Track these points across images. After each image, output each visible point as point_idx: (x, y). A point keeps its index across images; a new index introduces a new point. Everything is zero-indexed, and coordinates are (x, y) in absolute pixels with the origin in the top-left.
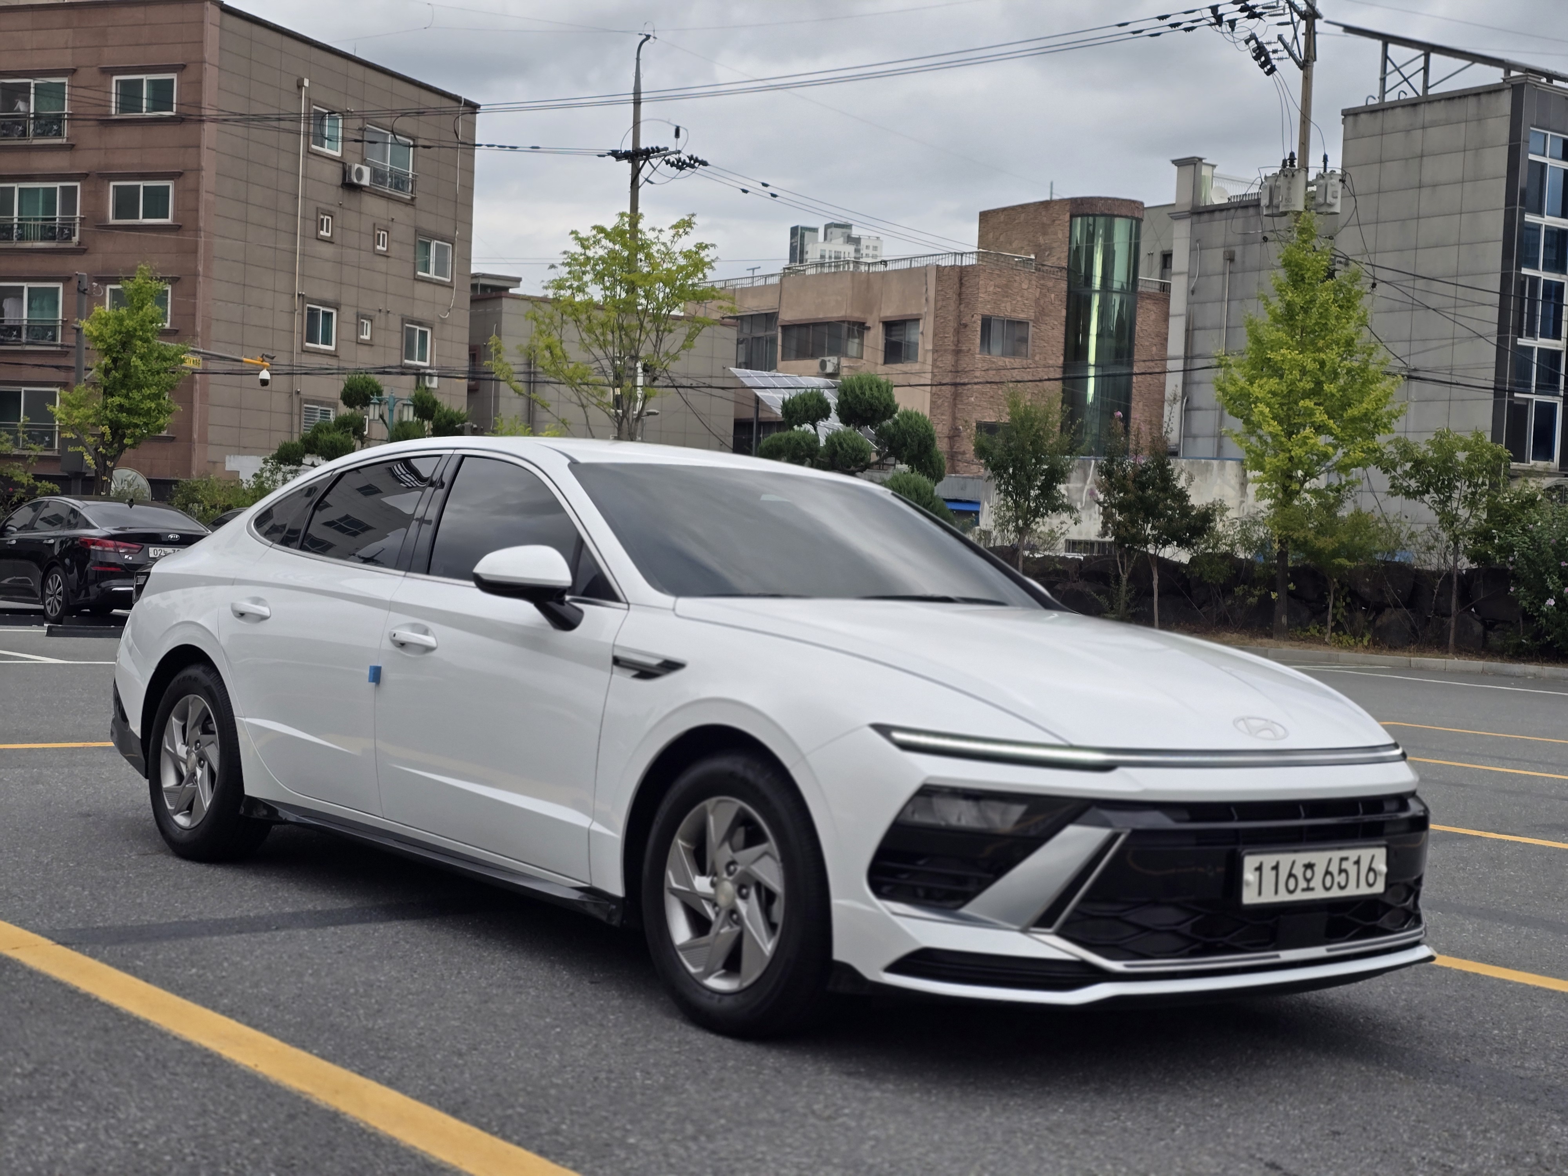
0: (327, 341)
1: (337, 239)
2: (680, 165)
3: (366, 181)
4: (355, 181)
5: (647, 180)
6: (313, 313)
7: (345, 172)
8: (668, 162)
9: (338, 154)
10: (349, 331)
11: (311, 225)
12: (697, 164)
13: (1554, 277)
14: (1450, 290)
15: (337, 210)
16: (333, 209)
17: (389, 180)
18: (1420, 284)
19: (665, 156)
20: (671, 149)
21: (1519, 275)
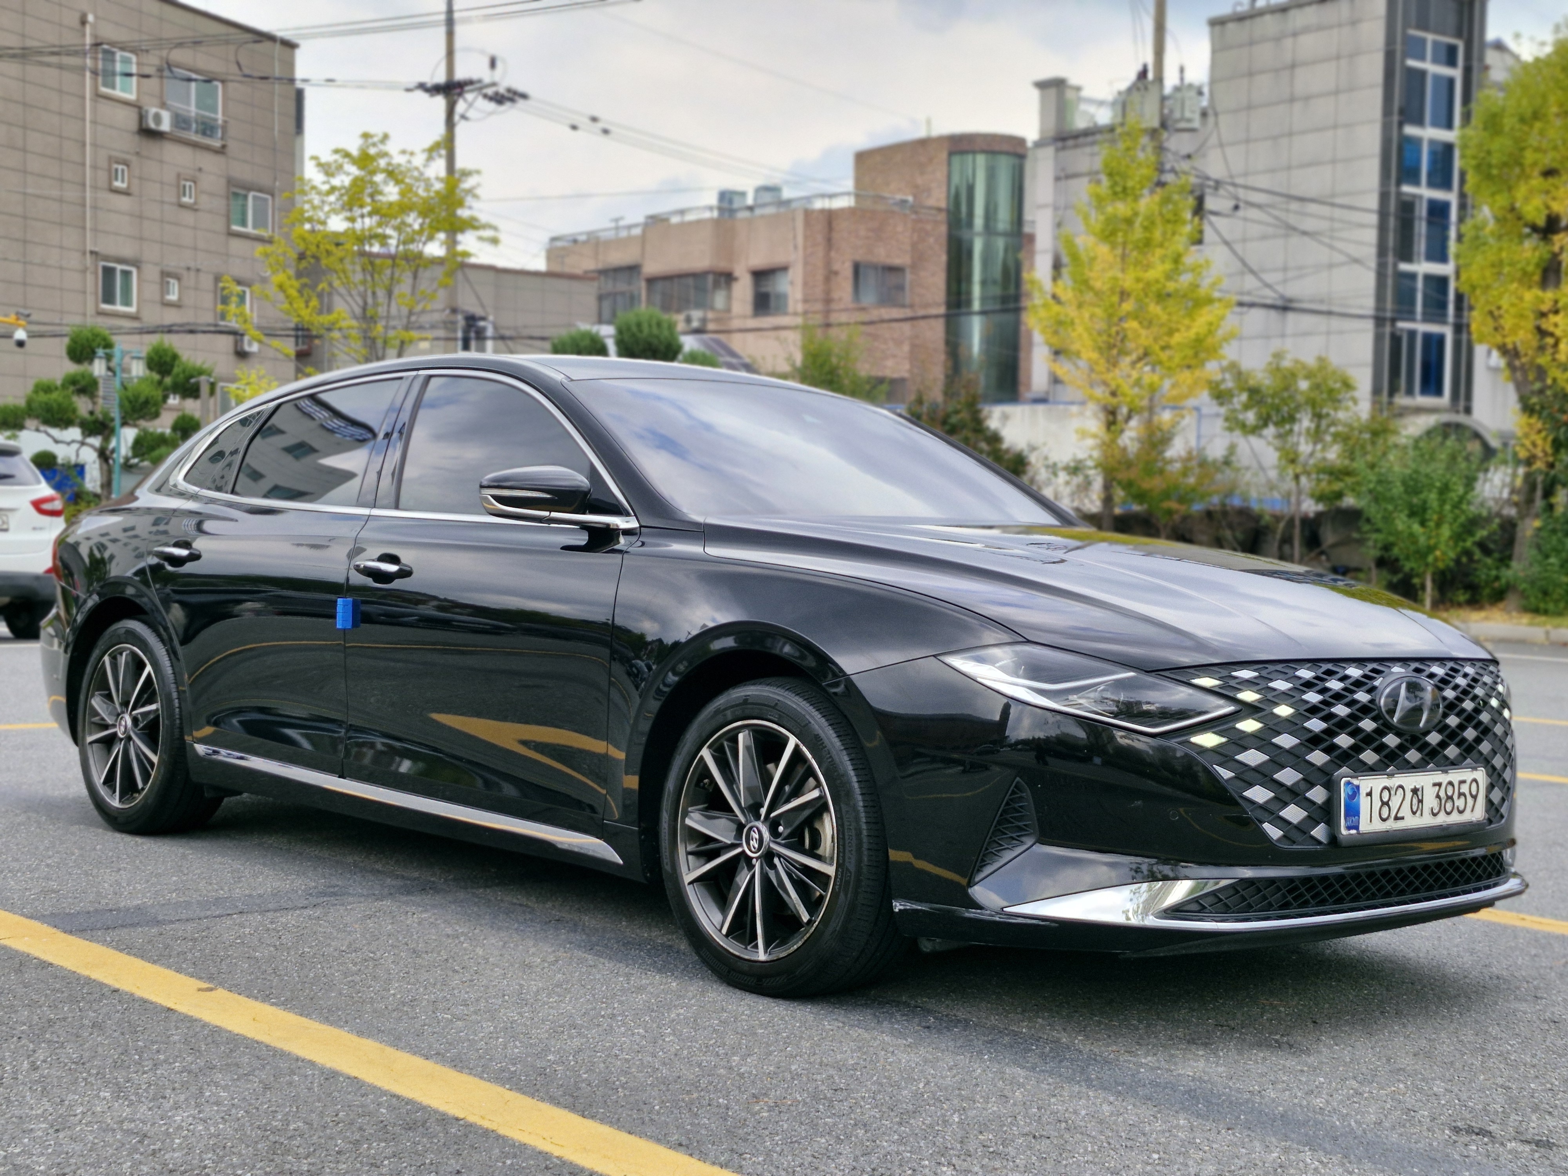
0: (127, 302)
1: (135, 189)
2: (499, 99)
3: (166, 126)
4: (152, 125)
5: (463, 117)
6: (109, 273)
7: (142, 117)
8: (485, 96)
9: (132, 97)
10: (152, 291)
11: (102, 176)
12: (517, 98)
13: (1439, 195)
14: (1325, 210)
15: (134, 159)
16: (128, 157)
17: (194, 126)
18: (1294, 206)
19: (480, 89)
20: (487, 80)
21: (1399, 194)
